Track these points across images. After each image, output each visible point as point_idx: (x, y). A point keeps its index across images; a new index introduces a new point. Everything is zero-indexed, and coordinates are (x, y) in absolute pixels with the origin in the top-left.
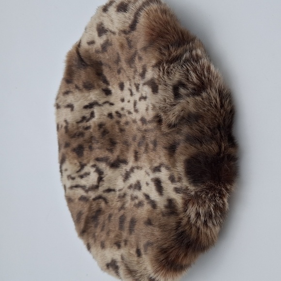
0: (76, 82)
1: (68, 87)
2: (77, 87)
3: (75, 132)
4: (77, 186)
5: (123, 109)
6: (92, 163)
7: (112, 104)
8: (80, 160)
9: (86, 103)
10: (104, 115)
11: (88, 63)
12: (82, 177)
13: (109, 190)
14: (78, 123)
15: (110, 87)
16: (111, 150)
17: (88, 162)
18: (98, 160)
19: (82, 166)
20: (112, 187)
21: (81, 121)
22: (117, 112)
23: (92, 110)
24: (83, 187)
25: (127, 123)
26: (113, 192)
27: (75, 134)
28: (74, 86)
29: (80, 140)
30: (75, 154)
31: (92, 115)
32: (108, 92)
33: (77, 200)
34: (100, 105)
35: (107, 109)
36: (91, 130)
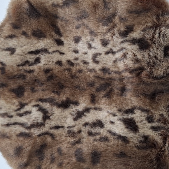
0: (24, 29)
1: (14, 32)
2: (24, 34)
3: (15, 74)
4: (15, 124)
5: (76, 59)
6: (34, 103)
7: (62, 53)
8: (20, 100)
9: (33, 49)
10: (53, 62)
11: (43, 14)
12: (21, 115)
13: (57, 127)
14: (18, 66)
15: (62, 39)
16: (58, 93)
17: (30, 102)
18: (41, 100)
19: (22, 106)
20: (60, 125)
21: (23, 65)
22: (69, 61)
23: (38, 56)
24: (23, 125)
25: (80, 71)
26: (61, 129)
27: (15, 76)
28: (21, 32)
29: (21, 82)
30: (13, 94)
31: (38, 61)
32: (60, 43)
33: (14, 137)
34: (49, 53)
35: (56, 57)
36: (35, 74)
